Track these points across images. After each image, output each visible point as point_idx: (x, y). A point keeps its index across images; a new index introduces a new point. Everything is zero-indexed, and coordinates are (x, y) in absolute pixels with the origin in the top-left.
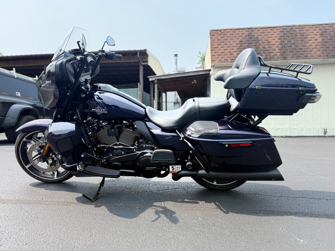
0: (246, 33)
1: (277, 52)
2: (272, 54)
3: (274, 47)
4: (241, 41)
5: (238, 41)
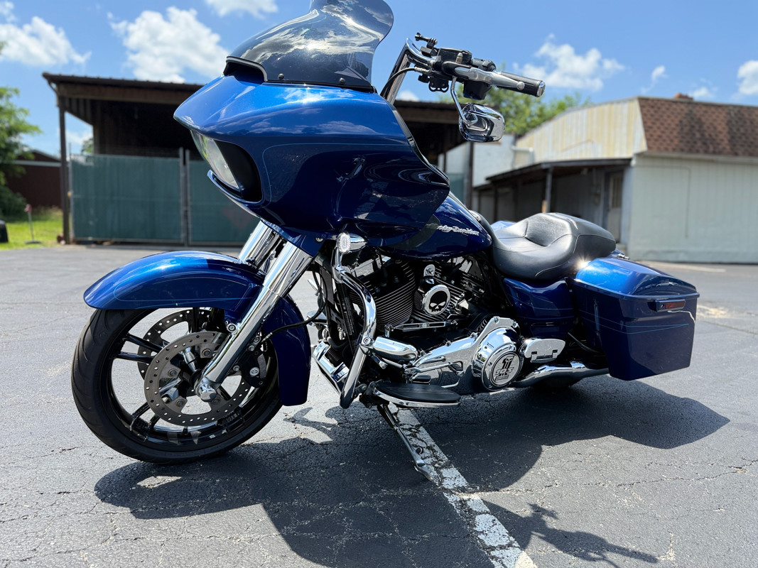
0: (686, 110)
1: (725, 144)
2: (720, 147)
3: (721, 136)
4: (681, 122)
5: (677, 121)
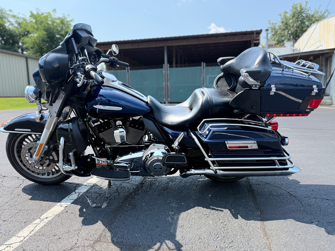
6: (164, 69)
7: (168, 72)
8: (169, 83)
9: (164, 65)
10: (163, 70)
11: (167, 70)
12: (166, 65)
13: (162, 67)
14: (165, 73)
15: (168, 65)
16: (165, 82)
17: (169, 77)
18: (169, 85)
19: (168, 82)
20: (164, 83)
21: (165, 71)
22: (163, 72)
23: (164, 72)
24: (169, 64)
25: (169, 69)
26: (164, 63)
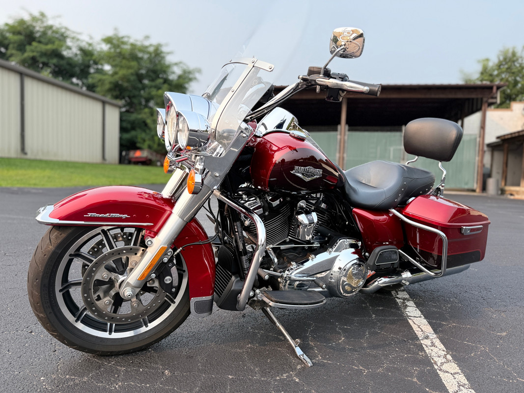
6: (338, 133)
7: (346, 138)
8: (345, 155)
9: (339, 127)
10: (337, 135)
11: (345, 135)
12: (343, 126)
13: (336, 130)
14: (341, 139)
15: (347, 127)
16: (340, 152)
17: (346, 145)
18: (346, 158)
19: (343, 153)
20: (338, 155)
21: (341, 134)
22: (337, 139)
23: (339, 137)
24: (349, 126)
25: (347, 133)
26: (339, 122)
